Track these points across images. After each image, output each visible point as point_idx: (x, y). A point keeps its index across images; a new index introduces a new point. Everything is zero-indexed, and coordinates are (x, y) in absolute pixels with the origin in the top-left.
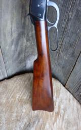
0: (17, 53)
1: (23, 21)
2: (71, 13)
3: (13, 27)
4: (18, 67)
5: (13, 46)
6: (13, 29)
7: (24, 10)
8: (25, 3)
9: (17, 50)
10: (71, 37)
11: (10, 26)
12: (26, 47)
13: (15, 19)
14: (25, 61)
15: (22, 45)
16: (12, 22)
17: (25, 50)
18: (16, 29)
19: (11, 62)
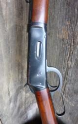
0: (17, 108)
1: (20, 77)
2: (69, 62)
3: (10, 86)
4: (19, 122)
5: (12, 104)
6: (10, 88)
7: (20, 67)
8: (21, 61)
9: (16, 106)
10: (73, 84)
11: (7, 86)
12: (26, 99)
13: (11, 78)
14: (26, 112)
15: (21, 98)
16: (8, 83)
17: (25, 101)
18: (13, 86)
19: (11, 120)
